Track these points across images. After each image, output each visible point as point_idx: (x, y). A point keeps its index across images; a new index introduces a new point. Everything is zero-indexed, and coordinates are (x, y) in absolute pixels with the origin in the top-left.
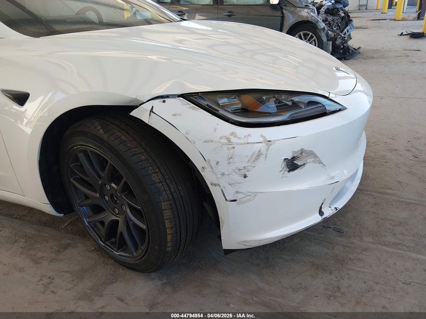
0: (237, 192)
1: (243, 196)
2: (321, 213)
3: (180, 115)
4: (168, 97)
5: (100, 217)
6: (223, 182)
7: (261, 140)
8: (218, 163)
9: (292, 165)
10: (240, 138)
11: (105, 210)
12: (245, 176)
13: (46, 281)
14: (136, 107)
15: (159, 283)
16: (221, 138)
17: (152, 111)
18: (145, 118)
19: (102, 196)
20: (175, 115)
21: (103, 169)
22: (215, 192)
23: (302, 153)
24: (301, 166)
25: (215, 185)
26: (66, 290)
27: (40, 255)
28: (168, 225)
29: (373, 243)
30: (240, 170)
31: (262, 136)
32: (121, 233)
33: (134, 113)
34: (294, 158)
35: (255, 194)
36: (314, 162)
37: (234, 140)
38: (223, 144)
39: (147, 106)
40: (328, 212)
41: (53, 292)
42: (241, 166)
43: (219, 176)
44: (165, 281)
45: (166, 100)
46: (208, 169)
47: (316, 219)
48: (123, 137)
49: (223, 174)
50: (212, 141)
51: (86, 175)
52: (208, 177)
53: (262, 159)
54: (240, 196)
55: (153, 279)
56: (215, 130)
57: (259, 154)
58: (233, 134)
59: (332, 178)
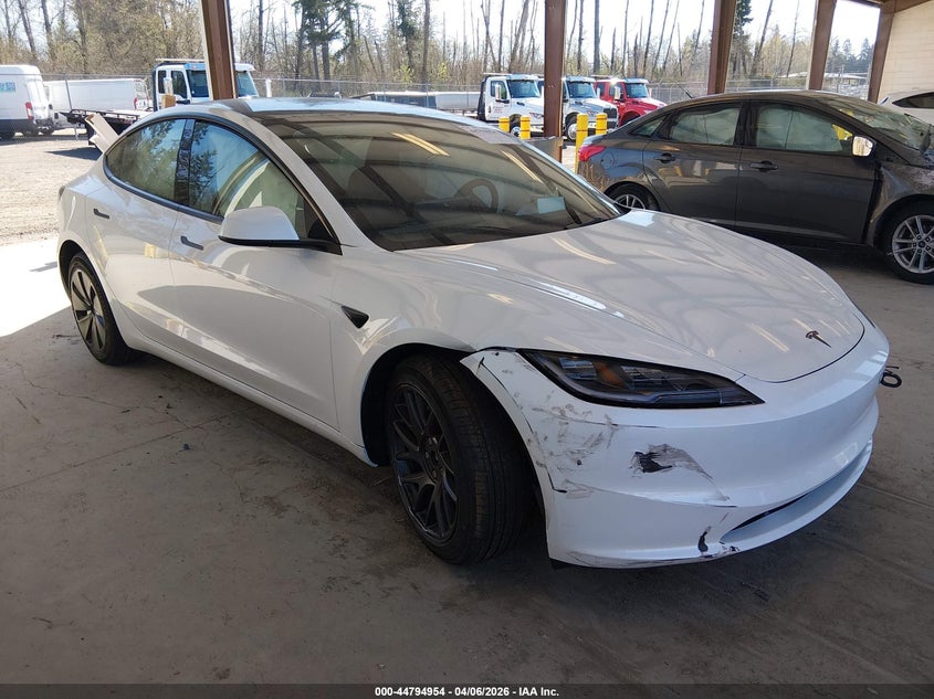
0: (568, 481)
1: (574, 488)
2: (702, 546)
3: (511, 372)
4: (504, 349)
5: (416, 478)
6: (550, 463)
7: (604, 421)
8: (546, 438)
9: (649, 463)
10: (576, 413)
11: (422, 470)
12: (579, 463)
13: (339, 542)
14: (468, 354)
15: (466, 583)
16: (553, 408)
17: (481, 363)
18: (474, 369)
19: (423, 451)
20: (506, 372)
21: (426, 419)
22: (541, 474)
23: (665, 451)
24: (664, 468)
25: (541, 465)
26: (358, 558)
27: (339, 511)
28: (479, 501)
29: (807, 627)
30: (572, 453)
31: (606, 416)
32: (433, 503)
33: (464, 361)
34: (651, 455)
35: (592, 490)
36: (687, 467)
37: (569, 414)
38: (555, 416)
39: (477, 357)
40: (715, 548)
41: (342, 556)
42: (575, 448)
43: (547, 455)
44: (474, 583)
45: (501, 353)
46: (534, 444)
47: (690, 552)
48: (451, 385)
49: (551, 454)
50: (542, 410)
51: (409, 420)
52: (535, 454)
53: (603, 445)
54: (569, 487)
55: (460, 577)
56: (549, 397)
57: (599, 439)
58: (569, 407)
59: (724, 499)
